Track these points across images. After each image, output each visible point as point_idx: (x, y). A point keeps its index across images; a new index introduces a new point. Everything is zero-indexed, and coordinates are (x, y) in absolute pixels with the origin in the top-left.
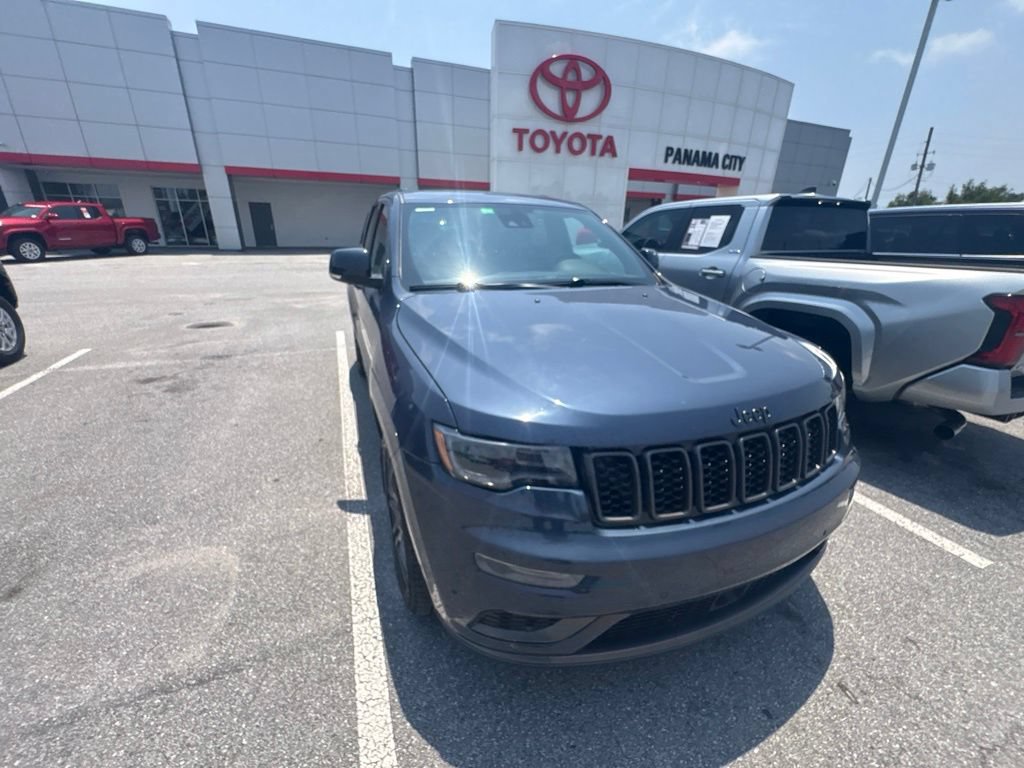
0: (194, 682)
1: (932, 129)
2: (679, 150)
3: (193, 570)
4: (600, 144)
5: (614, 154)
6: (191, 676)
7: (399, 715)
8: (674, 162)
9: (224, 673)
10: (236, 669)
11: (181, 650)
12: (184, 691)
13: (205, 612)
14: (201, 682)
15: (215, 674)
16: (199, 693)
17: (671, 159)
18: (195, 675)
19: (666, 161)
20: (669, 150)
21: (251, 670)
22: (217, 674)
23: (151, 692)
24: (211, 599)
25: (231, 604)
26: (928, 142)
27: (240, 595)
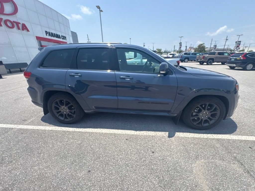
0: (243, 166)
1: (87, 35)
2: (49, 32)
3: (206, 173)
4: (20, 26)
5: (28, 31)
6: (242, 167)
7: (232, 134)
8: (49, 36)
9: (237, 160)
10: (235, 158)
11: (236, 171)
12: (246, 168)
13: (221, 167)
14: (242, 164)
15: (239, 162)
16: (245, 164)
17: (48, 35)
18: (241, 166)
19: (47, 35)
20: (46, 32)
21: (234, 155)
22: (238, 161)
23: (251, 175)
24: (216, 166)
25: (216, 161)
26: (88, 37)
27: (212, 158)
